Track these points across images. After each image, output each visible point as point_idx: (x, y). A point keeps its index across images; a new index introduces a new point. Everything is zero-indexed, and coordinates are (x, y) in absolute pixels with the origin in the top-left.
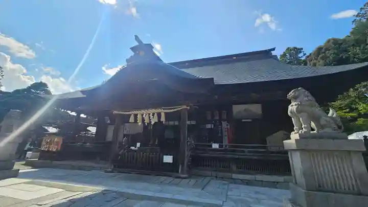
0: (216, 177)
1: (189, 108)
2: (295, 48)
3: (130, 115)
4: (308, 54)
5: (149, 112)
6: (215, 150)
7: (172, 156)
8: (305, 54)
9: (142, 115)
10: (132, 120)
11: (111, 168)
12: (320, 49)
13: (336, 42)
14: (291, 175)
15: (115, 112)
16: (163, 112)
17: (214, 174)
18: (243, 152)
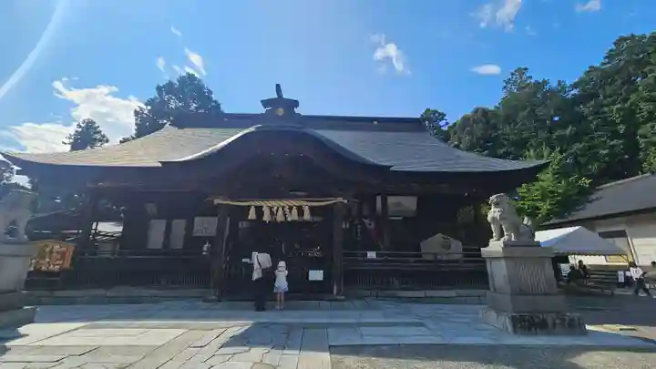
0: (377, 297)
1: (346, 201)
2: (436, 112)
3: (249, 207)
4: (451, 124)
5: (282, 204)
6: (372, 261)
7: (322, 272)
8: (447, 124)
9: (271, 208)
10: (252, 215)
11: (215, 295)
12: (465, 119)
13: (485, 112)
14: (488, 289)
15: (217, 201)
16: (306, 205)
17: (374, 293)
18: (409, 262)
